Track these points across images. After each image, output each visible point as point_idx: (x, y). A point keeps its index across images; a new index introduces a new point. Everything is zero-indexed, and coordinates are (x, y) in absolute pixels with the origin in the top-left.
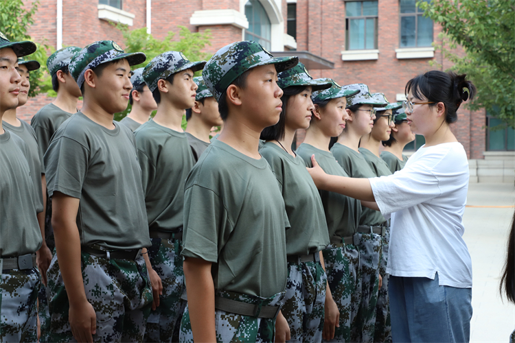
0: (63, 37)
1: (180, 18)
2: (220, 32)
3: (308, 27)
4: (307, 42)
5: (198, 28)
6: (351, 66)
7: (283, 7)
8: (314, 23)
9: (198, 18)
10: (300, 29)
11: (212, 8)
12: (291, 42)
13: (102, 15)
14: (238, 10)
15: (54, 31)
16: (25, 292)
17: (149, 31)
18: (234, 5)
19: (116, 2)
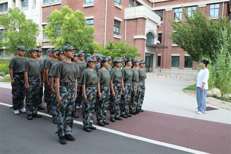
0: (106, 41)
1: (132, 37)
2: (140, 40)
3: (164, 38)
4: (164, 42)
5: (135, 39)
8: (166, 38)
9: (135, 37)
10: (162, 39)
11: (138, 35)
12: (159, 42)
13: (114, 37)
14: (145, 35)
15: (104, 40)
17: (125, 40)
18: (144, 34)
19: (118, 34)
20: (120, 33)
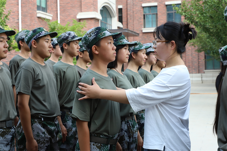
1: (72, 16)
2: (90, 21)
5: (80, 20)
6: (146, 35)
7: (116, 10)
9: (80, 16)
10: (124, 20)
11: (86, 11)
12: (120, 25)
13: (39, 15)
14: (97, 12)
15: (18, 23)
16: (9, 137)
17: (59, 22)
18: (95, 10)
19: (44, 10)
20: (49, 8)
